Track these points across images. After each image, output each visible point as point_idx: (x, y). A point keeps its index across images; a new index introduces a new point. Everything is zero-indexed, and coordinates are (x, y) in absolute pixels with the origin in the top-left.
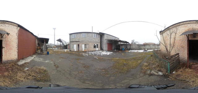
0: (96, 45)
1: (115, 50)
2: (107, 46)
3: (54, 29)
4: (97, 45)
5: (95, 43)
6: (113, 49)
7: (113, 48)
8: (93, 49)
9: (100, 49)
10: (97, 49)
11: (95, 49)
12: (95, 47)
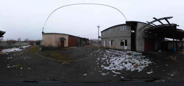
0: (124, 41)
1: (160, 51)
2: (143, 44)
3: (99, 27)
4: (126, 41)
5: (122, 39)
6: (156, 49)
7: (156, 47)
8: (119, 46)
9: (130, 48)
10: (126, 48)
11: (122, 47)
12: (122, 44)
